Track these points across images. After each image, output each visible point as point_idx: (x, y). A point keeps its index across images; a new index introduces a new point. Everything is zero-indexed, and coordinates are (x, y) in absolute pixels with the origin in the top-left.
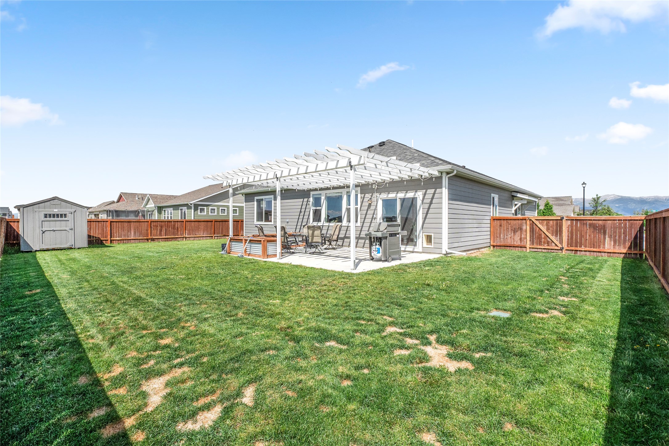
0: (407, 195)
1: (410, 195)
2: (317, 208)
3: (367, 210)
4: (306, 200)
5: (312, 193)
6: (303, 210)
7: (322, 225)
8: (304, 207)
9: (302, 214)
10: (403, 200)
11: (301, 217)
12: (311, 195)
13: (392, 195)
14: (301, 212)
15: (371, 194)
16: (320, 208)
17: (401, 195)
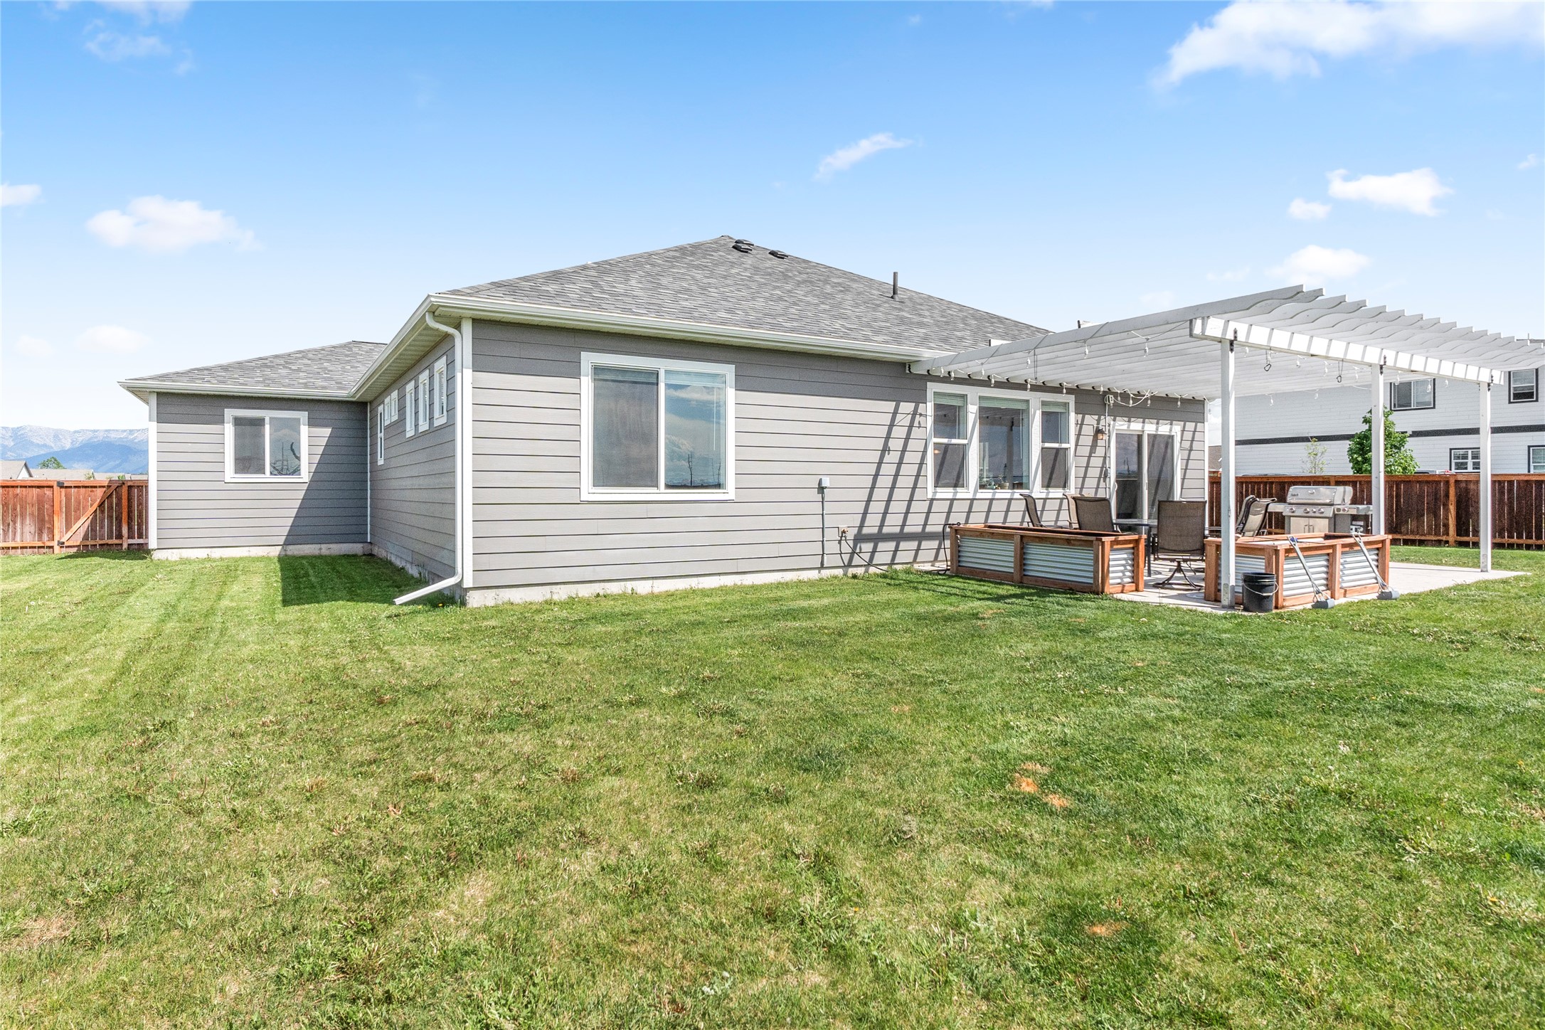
0: (1160, 429)
1: (1164, 429)
2: (954, 441)
3: (1090, 457)
4: (907, 407)
5: (932, 388)
6: (896, 444)
7: (970, 496)
8: (899, 432)
9: (893, 457)
10: (1154, 438)
11: (888, 469)
12: (930, 395)
13: (1136, 426)
14: (885, 449)
15: (1096, 417)
16: (965, 442)
17: (1150, 428)
